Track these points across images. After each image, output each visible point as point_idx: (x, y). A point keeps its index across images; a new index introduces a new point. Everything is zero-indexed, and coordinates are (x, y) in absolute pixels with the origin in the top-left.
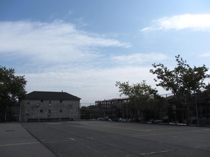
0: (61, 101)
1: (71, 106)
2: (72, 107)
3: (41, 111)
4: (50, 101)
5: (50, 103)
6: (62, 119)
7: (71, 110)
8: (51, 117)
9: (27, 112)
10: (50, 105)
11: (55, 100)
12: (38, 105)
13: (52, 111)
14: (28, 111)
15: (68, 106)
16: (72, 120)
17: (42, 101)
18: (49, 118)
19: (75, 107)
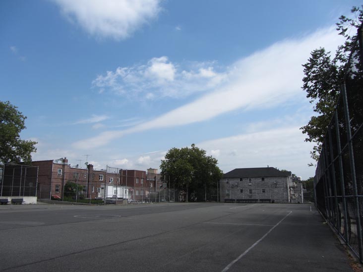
0: (263, 179)
1: (276, 184)
2: (277, 186)
3: (242, 191)
4: (250, 180)
5: (250, 182)
6: (261, 200)
7: (276, 190)
8: (252, 198)
9: (227, 192)
10: (250, 184)
11: (256, 177)
12: (236, 184)
13: (253, 191)
14: (228, 190)
15: (271, 185)
16: (273, 202)
17: (241, 180)
18: (250, 199)
19: (282, 186)
